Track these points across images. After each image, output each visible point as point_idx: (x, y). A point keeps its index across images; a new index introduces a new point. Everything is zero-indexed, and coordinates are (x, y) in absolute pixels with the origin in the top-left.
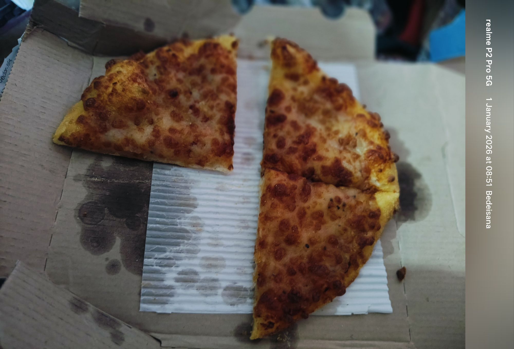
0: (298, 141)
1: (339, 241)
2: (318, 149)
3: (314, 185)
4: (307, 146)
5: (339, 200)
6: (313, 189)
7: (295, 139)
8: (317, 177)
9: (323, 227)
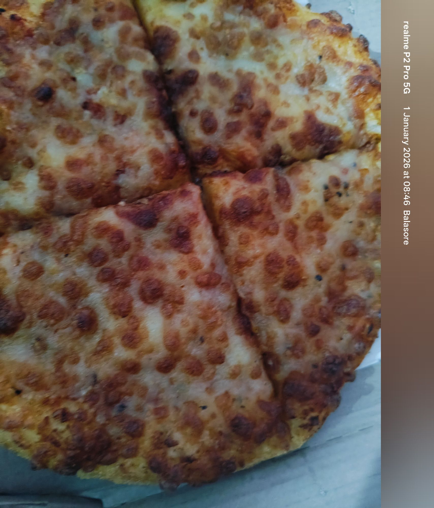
0: (236, 108)
1: (358, 246)
2: (272, 108)
3: (290, 173)
4: (253, 110)
5: (336, 182)
6: (291, 181)
7: (228, 106)
8: (288, 158)
9: (328, 235)
